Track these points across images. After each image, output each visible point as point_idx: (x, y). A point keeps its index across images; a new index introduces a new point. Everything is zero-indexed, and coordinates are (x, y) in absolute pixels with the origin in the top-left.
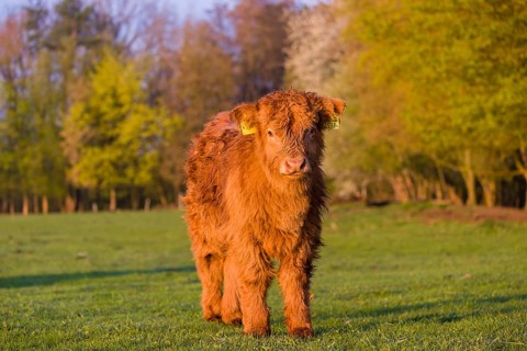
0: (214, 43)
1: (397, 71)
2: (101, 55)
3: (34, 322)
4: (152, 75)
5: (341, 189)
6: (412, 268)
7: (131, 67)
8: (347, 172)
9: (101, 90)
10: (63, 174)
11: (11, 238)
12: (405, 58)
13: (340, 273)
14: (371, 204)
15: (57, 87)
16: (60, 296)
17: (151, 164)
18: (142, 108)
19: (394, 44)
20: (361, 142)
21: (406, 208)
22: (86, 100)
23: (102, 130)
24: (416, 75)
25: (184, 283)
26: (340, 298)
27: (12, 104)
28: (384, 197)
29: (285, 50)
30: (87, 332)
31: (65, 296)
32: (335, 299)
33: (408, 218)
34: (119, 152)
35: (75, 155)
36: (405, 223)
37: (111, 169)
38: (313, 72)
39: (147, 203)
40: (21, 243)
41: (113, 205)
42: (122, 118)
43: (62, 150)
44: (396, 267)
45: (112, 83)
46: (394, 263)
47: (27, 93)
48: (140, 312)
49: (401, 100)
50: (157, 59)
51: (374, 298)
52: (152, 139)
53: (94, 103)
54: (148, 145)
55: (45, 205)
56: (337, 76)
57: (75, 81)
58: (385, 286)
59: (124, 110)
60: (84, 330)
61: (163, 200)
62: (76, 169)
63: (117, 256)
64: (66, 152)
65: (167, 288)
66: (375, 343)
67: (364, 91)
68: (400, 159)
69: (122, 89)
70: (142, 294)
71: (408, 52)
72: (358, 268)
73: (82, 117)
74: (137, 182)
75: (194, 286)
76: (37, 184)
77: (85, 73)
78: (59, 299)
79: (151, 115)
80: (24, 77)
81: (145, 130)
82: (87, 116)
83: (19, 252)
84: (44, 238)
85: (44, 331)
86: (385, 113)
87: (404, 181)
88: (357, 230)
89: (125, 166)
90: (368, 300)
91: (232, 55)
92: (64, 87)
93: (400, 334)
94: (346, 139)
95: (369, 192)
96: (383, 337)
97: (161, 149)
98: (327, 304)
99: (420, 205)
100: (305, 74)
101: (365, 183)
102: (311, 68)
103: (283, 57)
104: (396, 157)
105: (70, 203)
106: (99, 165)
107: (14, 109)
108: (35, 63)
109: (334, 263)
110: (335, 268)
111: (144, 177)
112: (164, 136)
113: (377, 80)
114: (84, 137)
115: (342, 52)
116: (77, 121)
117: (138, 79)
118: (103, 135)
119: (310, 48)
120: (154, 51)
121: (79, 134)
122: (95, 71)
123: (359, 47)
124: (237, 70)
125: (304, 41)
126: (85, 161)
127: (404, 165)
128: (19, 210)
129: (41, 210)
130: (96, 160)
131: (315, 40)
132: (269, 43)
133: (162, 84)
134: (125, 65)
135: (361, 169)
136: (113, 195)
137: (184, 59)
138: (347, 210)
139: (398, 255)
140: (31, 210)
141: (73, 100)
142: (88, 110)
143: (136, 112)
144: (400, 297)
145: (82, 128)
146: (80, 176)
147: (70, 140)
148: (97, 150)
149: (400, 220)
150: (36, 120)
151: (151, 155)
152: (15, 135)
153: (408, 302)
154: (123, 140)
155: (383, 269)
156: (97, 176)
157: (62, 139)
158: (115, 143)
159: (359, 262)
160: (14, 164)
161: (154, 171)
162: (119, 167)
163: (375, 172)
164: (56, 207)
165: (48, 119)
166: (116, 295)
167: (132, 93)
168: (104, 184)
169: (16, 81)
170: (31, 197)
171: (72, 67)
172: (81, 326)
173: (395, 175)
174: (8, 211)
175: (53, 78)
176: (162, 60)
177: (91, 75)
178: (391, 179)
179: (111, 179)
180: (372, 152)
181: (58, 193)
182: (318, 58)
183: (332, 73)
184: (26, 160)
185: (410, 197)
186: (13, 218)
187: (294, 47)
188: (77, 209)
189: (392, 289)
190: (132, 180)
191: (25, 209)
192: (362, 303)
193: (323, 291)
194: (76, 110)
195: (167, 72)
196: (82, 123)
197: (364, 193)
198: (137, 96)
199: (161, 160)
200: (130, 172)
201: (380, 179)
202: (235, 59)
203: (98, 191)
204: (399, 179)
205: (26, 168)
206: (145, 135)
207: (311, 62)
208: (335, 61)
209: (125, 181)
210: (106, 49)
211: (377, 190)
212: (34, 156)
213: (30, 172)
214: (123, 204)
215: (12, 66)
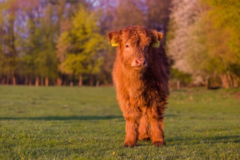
0: (135, 4)
1: (227, 21)
2: (77, 8)
3: (43, 135)
4: (103, 19)
5: (195, 80)
6: (231, 119)
7: (92, 15)
8: (199, 72)
9: (77, 25)
10: (56, 67)
11: (29, 96)
12: (231, 15)
13: (195, 120)
14: (210, 88)
15: (55, 23)
16: (55, 124)
17: (100, 64)
18: (97, 35)
19: (225, 7)
20: (206, 57)
21: (228, 91)
22: (69, 30)
23: (77, 45)
24: (236, 24)
25: (117, 121)
26: (197, 131)
27: (32, 31)
28: (217, 85)
29: (170, 9)
30: (70, 141)
31: (58, 124)
32: (194, 132)
33: (229, 96)
34: (85, 57)
35: (62, 57)
36: (227, 98)
37: (81, 65)
38: (183, 21)
39: (98, 83)
40: (34, 99)
41: (80, 83)
42: (87, 40)
43: (56, 54)
44: (223, 119)
45: (82, 22)
46: (222, 117)
47: (40, 25)
48: (96, 133)
49: (228, 36)
50: (105, 11)
51: (214, 132)
52: (101, 51)
53: (73, 32)
54: (99, 54)
55: (47, 82)
56: (196, 23)
57: (64, 20)
58: (219, 126)
59: (88, 36)
60: (69, 140)
61: (106, 82)
62: (63, 64)
63: (83, 107)
64: (58, 56)
65: (109, 123)
66: (216, 152)
67: (210, 31)
68: (226, 66)
69: (88, 25)
70: (96, 125)
71: (232, 12)
72: (204, 118)
73: (67, 39)
74: (93, 72)
75: (122, 123)
76: (43, 71)
77: (69, 17)
78: (55, 126)
79: (102, 39)
80: (39, 17)
81: (98, 46)
82: (70, 38)
83: (34, 103)
84: (46, 97)
85: (49, 139)
86: (219, 42)
87: (227, 77)
88: (203, 100)
89: (87, 64)
90: (211, 133)
91: (143, 10)
92: (58, 23)
93: (229, 148)
94: (199, 55)
95: (209, 82)
96: (221, 149)
97: (106, 56)
98: (190, 134)
99: (234, 90)
100: (179, 21)
101: (207, 77)
102: (183, 18)
103: (169, 12)
104: (224, 65)
105: (59, 81)
106: (74, 63)
107: (33, 33)
108: (45, 11)
109: (192, 115)
110: (192, 118)
111: (97, 70)
112: (107, 50)
113: (216, 25)
114: (68, 49)
115: (199, 11)
116: (64, 40)
117: (96, 21)
118: (77, 48)
119: (183, 9)
120: (104, 7)
121: (65, 47)
122: (74, 16)
123: (208, 8)
124: (146, 18)
125: (180, 5)
126: (68, 61)
127: (228, 69)
128: (34, 84)
129: (44, 84)
130: (73, 60)
131: (185, 4)
132: (162, 6)
133: (108, 23)
134: (89, 13)
135: (206, 71)
136: (81, 78)
137: (119, 11)
138: (198, 90)
139: (224, 113)
140: (40, 84)
141: (63, 30)
142: (70, 35)
143: (94, 37)
144: (227, 132)
145: (67, 44)
146: (65, 68)
147: (60, 50)
148: (74, 55)
149: (225, 97)
150: (44, 39)
151: (100, 59)
152: (33, 46)
153: (231, 134)
154: (87, 51)
155: (217, 119)
156: (73, 68)
157: (57, 49)
158: (83, 52)
159: (204, 115)
160: (32, 60)
161: (102, 67)
162: (84, 64)
163: (213, 72)
164: (52, 83)
165: (50, 39)
166: (83, 125)
167: (92, 27)
168: (77, 73)
169: (35, 19)
170: (40, 78)
171: (63, 13)
172: (67, 138)
173: (223, 74)
174: (28, 84)
175: (54, 18)
176: (108, 12)
177: (72, 18)
178: (221, 76)
179: (81, 70)
180: (212, 62)
181: (54, 76)
182: (187, 13)
183: (193, 21)
184: (38, 59)
185: (230, 85)
186: (31, 87)
187: (175, 8)
188: (62, 84)
189: (223, 128)
190: (91, 71)
191: (37, 83)
192: (208, 133)
193: (188, 128)
194: (64, 35)
195: (110, 18)
196: (66, 41)
197: (207, 82)
198: (95, 29)
199: (105, 62)
200: (90, 67)
201: (215, 76)
202: (145, 12)
203: (73, 76)
204: (225, 76)
205: (38, 63)
206: (98, 49)
207: (183, 15)
208: (195, 15)
209: (87, 71)
210: (81, 5)
211: (213, 81)
212: (42, 57)
213: (40, 65)
214: (85, 83)
215: (33, 12)
